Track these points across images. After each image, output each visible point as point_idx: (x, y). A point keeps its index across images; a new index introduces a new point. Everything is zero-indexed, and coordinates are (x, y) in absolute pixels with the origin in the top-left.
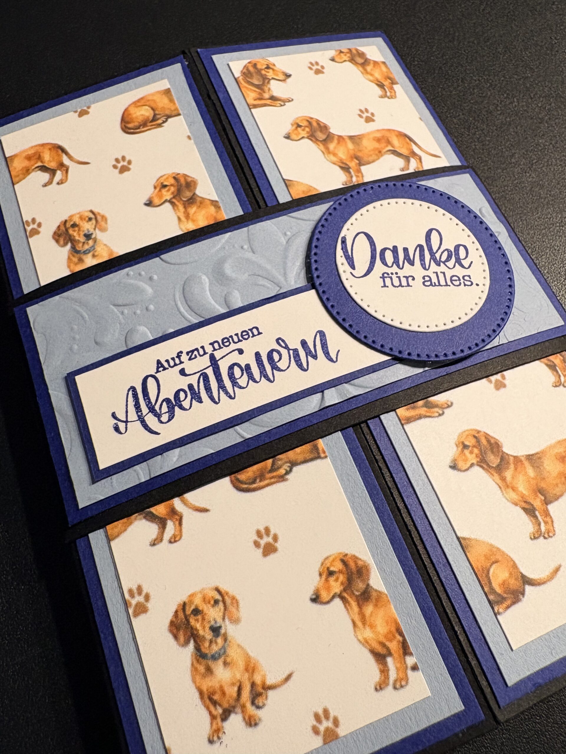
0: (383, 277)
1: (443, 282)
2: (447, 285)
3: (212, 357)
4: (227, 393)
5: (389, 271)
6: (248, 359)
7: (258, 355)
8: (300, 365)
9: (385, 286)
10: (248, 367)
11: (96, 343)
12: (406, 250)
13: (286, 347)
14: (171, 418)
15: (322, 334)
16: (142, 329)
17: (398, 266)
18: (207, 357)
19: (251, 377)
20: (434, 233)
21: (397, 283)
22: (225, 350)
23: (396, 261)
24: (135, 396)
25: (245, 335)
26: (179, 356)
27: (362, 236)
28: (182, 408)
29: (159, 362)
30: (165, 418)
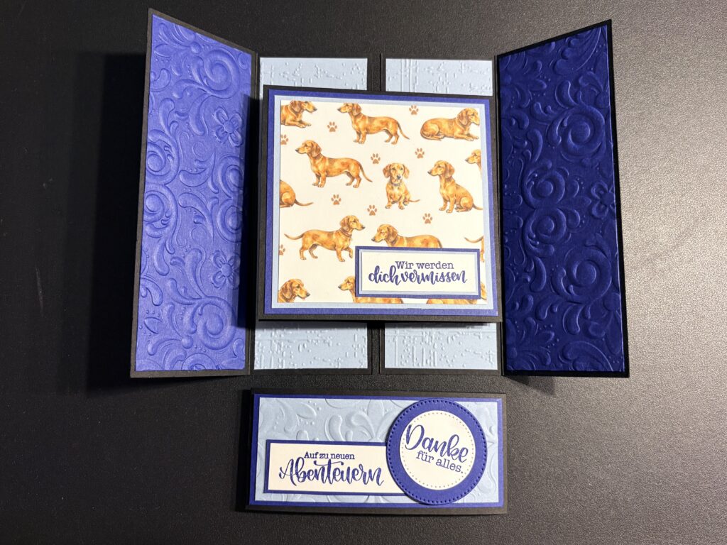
0: (419, 453)
1: (446, 466)
2: (447, 468)
3: (330, 461)
4: (329, 480)
5: (424, 450)
6: (344, 469)
7: (349, 469)
8: (364, 481)
9: (418, 458)
10: (342, 472)
11: (285, 430)
12: (437, 442)
13: (362, 470)
14: (303, 481)
15: (380, 470)
16: (306, 432)
17: (429, 450)
18: (328, 460)
19: (342, 478)
20: (456, 438)
21: (424, 458)
22: (336, 460)
23: (429, 447)
24: (292, 464)
25: (348, 457)
26: (316, 454)
27: (420, 427)
28: (309, 478)
29: (307, 453)
30: (301, 479)
